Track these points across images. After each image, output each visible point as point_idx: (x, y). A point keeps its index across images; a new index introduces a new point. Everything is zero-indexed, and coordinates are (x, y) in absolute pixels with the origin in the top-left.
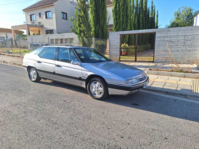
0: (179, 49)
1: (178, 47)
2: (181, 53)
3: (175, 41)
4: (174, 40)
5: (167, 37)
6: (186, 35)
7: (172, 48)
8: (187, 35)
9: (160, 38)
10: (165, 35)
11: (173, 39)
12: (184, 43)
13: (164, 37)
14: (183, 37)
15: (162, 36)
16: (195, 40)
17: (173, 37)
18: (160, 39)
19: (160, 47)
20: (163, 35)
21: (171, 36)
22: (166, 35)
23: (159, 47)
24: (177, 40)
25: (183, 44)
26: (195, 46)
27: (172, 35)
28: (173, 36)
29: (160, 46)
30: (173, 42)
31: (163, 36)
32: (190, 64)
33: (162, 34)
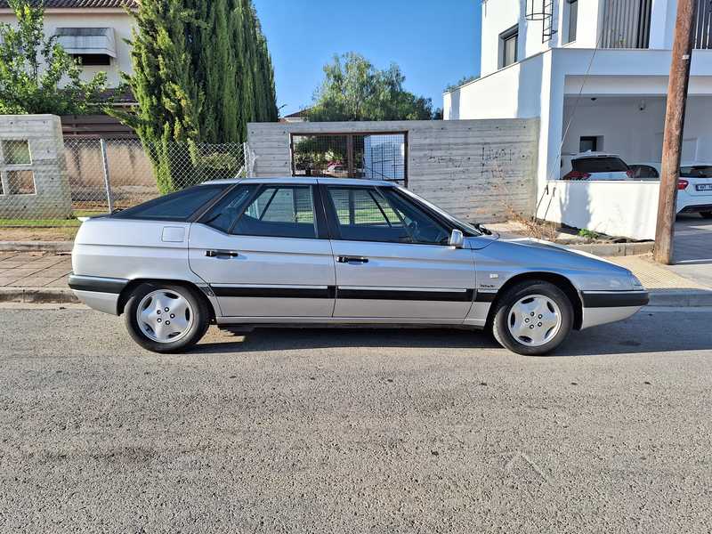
0: (471, 182)
1: (470, 178)
2: (478, 192)
3: (460, 158)
4: (457, 158)
5: (438, 147)
6: (485, 144)
7: (453, 180)
8: (489, 143)
9: (421, 150)
10: (434, 141)
11: (454, 152)
12: (483, 165)
13: (431, 147)
14: (479, 149)
15: (425, 145)
16: (508, 157)
17: (455, 147)
18: (421, 154)
19: (423, 178)
20: (428, 141)
21: (449, 144)
22: (437, 141)
23: (419, 178)
24: (466, 158)
25: (480, 168)
26: (507, 172)
27: (451, 141)
28: (456, 144)
29: (423, 175)
30: (457, 161)
31: (431, 145)
32: (499, 222)
33: (426, 138)
